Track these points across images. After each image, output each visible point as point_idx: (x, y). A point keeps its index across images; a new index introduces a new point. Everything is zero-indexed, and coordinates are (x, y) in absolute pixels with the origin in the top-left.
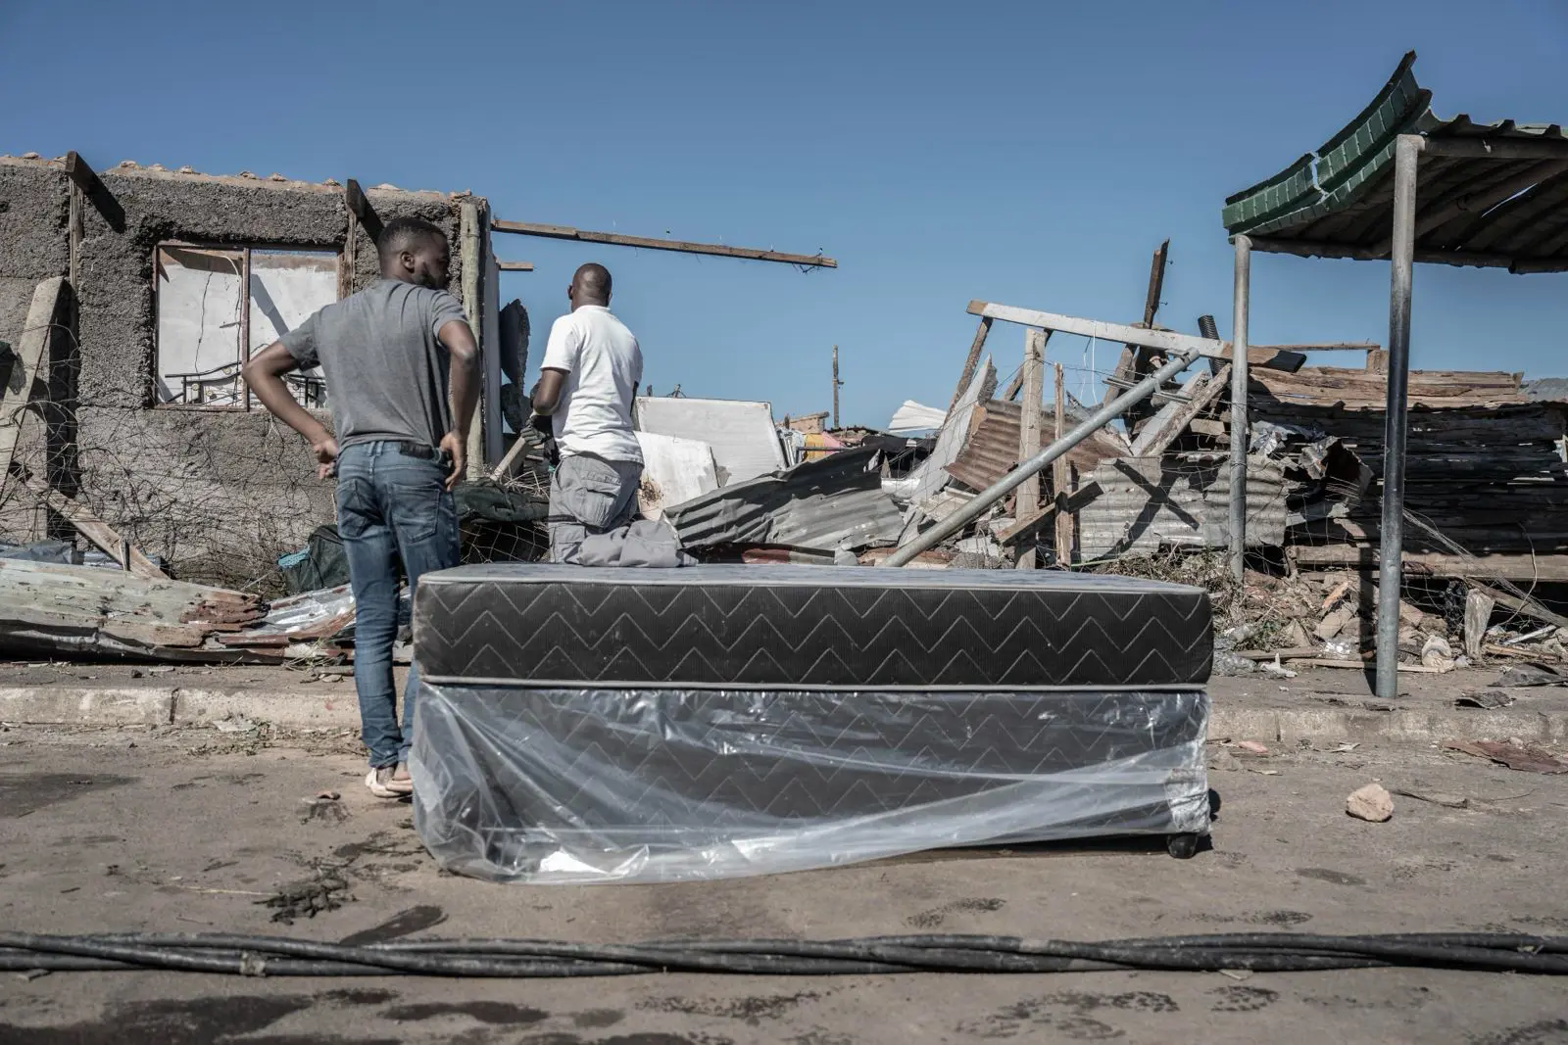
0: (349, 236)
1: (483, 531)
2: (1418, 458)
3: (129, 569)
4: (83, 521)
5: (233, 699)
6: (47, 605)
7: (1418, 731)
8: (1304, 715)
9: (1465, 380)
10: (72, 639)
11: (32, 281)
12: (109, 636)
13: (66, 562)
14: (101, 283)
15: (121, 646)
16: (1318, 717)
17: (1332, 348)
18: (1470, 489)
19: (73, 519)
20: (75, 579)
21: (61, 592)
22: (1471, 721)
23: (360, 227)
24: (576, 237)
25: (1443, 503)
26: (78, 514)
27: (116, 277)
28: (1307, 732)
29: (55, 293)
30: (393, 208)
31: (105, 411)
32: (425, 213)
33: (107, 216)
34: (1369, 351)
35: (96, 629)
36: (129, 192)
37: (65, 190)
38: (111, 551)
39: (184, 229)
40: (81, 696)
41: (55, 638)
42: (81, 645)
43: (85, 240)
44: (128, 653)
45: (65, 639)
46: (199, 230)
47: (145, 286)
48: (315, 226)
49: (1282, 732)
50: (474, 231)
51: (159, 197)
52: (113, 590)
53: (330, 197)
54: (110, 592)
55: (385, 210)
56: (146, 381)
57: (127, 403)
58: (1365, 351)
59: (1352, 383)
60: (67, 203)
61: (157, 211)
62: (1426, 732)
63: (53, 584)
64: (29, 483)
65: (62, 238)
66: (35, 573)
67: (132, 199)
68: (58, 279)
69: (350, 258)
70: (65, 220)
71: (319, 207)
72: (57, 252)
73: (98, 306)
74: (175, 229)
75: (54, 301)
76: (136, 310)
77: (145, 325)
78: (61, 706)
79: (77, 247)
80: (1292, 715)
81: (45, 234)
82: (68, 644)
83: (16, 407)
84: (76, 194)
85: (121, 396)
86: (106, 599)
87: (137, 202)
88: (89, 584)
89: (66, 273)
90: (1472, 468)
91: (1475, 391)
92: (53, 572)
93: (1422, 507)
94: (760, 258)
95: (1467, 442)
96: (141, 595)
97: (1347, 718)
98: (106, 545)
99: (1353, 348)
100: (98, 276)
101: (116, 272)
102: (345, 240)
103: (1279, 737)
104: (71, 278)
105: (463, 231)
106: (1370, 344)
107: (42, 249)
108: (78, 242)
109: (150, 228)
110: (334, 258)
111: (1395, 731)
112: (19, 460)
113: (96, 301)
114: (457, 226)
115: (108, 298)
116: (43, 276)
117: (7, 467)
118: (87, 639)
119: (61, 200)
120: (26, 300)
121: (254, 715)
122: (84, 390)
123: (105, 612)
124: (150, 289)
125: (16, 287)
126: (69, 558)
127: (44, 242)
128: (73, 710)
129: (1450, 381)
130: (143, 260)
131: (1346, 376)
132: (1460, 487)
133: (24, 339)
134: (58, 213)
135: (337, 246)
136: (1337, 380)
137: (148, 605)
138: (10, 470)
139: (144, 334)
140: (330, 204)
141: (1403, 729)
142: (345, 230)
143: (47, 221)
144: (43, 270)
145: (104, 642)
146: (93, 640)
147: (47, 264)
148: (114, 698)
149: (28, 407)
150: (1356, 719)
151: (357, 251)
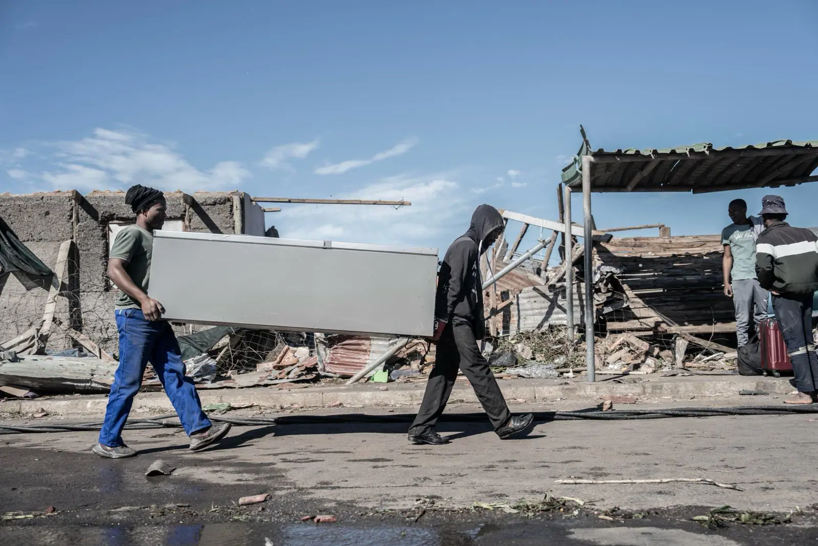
0: (187, 214)
1: (246, 335)
2: (672, 278)
3: (101, 358)
4: (82, 340)
5: (142, 401)
6: (71, 373)
7: (592, 393)
8: (545, 388)
9: (703, 239)
10: (82, 384)
11: (59, 243)
12: (96, 382)
13: (75, 356)
14: (86, 241)
15: (100, 386)
16: (551, 389)
17: (640, 228)
18: (692, 292)
19: (78, 340)
20: (80, 363)
21: (76, 368)
22: (613, 388)
23: (191, 210)
24: (290, 201)
25: (679, 299)
26: (81, 338)
27: (92, 238)
28: (547, 395)
29: (69, 247)
30: (204, 200)
31: (89, 294)
32: (218, 201)
33: (88, 213)
34: (660, 228)
35: (90, 380)
36: (96, 202)
37: (71, 204)
38: (93, 351)
39: (119, 216)
40: (87, 402)
41: (76, 384)
42: (85, 386)
43: (79, 224)
44: (103, 389)
45: (79, 384)
46: (125, 216)
47: (104, 241)
48: (172, 211)
49: (537, 395)
50: (239, 207)
51: (109, 204)
52: (95, 367)
53: (178, 198)
54: (94, 367)
55: (201, 202)
56: (105, 280)
57: (98, 290)
58: (658, 228)
59: (648, 244)
60: (72, 210)
61: (108, 209)
62: (595, 393)
63: (73, 365)
64: (61, 326)
65: (70, 224)
66: (66, 361)
67: (98, 206)
68: (69, 241)
69: (187, 223)
70: (71, 216)
71: (173, 203)
72: (68, 230)
73: (85, 250)
74: (115, 216)
75: (68, 250)
76: (100, 251)
77: (104, 257)
78: (80, 407)
79: (76, 227)
80: (540, 388)
81: (64, 223)
82: (80, 386)
83: (54, 295)
84: (76, 205)
85: (95, 287)
86: (93, 370)
87: (100, 206)
88: (86, 365)
89: (72, 238)
90: (697, 282)
91: (708, 244)
92: (72, 360)
93: (667, 301)
94: (374, 204)
95: (697, 269)
96: (106, 368)
97: (563, 389)
98: (91, 350)
99: (651, 227)
100: (85, 238)
101: (92, 236)
102: (185, 215)
103: (535, 398)
104: (74, 240)
105: (234, 208)
106: (661, 224)
107: (63, 229)
108: (77, 224)
109: (105, 217)
110: (180, 223)
111: (582, 393)
112: (56, 316)
113: (84, 248)
114: (232, 206)
115: (89, 247)
116: (63, 240)
117: (52, 319)
118: (87, 384)
119: (70, 208)
120: (57, 250)
121: (150, 406)
122: (82, 287)
123: (92, 375)
124: (106, 242)
125: (53, 245)
126: (77, 355)
127: (63, 226)
128: (85, 408)
129: (696, 240)
130: (103, 230)
131: (646, 241)
132: (688, 291)
133: (57, 266)
134: (69, 214)
135: (182, 218)
136: (641, 243)
137: (109, 372)
138: (53, 321)
139: (104, 261)
140: (178, 201)
141: (585, 392)
142: (185, 211)
143: (64, 217)
144: (63, 238)
145: (94, 385)
146: (90, 384)
147: (65, 235)
148: (99, 403)
149: (59, 295)
150: (567, 389)
151: (190, 220)
